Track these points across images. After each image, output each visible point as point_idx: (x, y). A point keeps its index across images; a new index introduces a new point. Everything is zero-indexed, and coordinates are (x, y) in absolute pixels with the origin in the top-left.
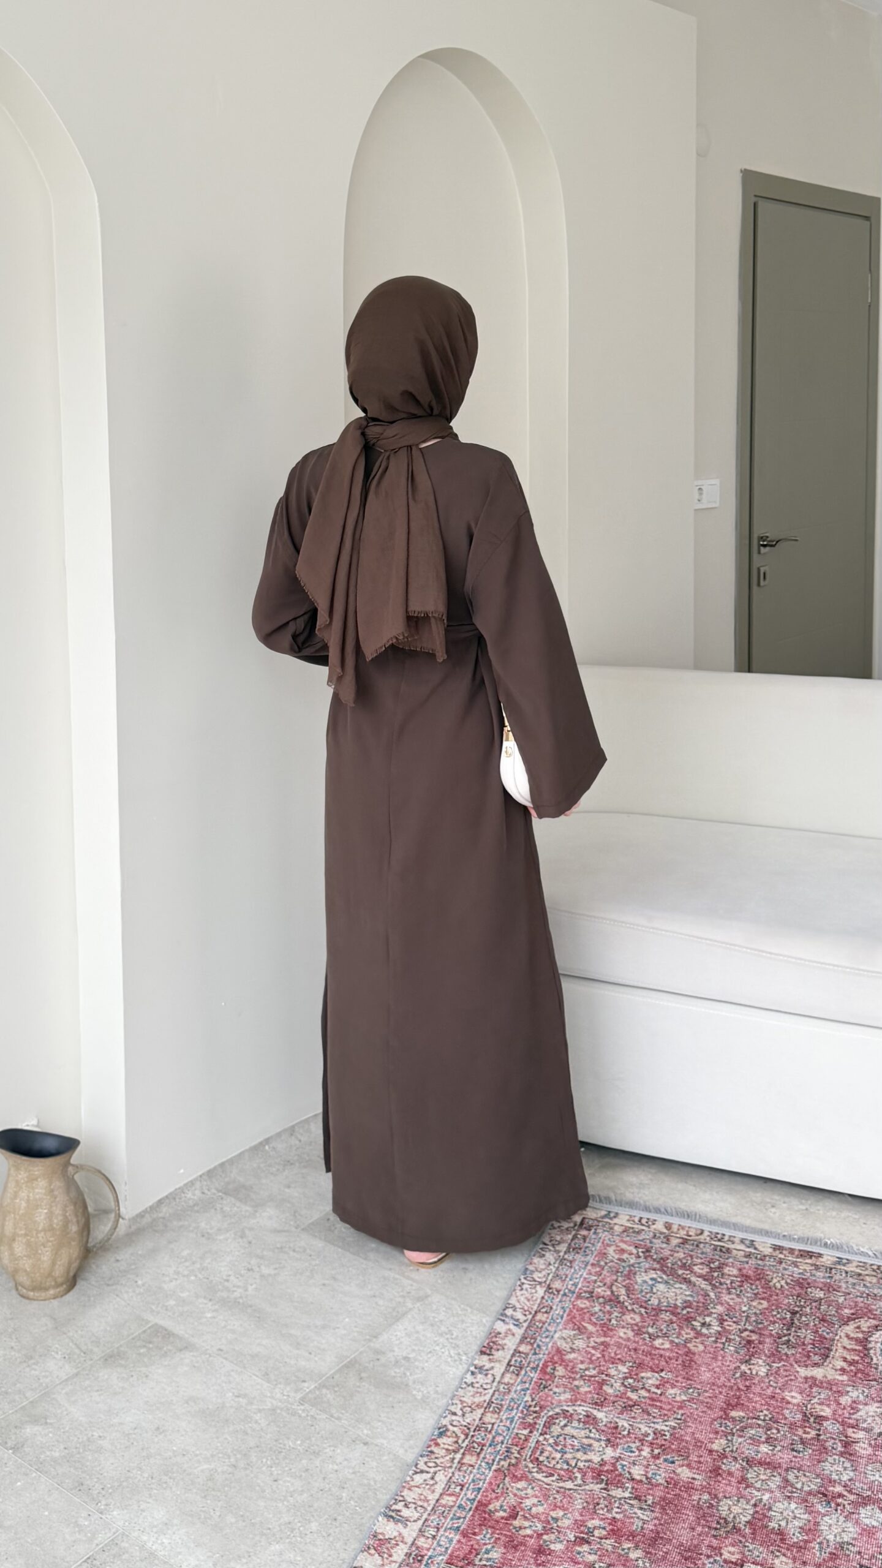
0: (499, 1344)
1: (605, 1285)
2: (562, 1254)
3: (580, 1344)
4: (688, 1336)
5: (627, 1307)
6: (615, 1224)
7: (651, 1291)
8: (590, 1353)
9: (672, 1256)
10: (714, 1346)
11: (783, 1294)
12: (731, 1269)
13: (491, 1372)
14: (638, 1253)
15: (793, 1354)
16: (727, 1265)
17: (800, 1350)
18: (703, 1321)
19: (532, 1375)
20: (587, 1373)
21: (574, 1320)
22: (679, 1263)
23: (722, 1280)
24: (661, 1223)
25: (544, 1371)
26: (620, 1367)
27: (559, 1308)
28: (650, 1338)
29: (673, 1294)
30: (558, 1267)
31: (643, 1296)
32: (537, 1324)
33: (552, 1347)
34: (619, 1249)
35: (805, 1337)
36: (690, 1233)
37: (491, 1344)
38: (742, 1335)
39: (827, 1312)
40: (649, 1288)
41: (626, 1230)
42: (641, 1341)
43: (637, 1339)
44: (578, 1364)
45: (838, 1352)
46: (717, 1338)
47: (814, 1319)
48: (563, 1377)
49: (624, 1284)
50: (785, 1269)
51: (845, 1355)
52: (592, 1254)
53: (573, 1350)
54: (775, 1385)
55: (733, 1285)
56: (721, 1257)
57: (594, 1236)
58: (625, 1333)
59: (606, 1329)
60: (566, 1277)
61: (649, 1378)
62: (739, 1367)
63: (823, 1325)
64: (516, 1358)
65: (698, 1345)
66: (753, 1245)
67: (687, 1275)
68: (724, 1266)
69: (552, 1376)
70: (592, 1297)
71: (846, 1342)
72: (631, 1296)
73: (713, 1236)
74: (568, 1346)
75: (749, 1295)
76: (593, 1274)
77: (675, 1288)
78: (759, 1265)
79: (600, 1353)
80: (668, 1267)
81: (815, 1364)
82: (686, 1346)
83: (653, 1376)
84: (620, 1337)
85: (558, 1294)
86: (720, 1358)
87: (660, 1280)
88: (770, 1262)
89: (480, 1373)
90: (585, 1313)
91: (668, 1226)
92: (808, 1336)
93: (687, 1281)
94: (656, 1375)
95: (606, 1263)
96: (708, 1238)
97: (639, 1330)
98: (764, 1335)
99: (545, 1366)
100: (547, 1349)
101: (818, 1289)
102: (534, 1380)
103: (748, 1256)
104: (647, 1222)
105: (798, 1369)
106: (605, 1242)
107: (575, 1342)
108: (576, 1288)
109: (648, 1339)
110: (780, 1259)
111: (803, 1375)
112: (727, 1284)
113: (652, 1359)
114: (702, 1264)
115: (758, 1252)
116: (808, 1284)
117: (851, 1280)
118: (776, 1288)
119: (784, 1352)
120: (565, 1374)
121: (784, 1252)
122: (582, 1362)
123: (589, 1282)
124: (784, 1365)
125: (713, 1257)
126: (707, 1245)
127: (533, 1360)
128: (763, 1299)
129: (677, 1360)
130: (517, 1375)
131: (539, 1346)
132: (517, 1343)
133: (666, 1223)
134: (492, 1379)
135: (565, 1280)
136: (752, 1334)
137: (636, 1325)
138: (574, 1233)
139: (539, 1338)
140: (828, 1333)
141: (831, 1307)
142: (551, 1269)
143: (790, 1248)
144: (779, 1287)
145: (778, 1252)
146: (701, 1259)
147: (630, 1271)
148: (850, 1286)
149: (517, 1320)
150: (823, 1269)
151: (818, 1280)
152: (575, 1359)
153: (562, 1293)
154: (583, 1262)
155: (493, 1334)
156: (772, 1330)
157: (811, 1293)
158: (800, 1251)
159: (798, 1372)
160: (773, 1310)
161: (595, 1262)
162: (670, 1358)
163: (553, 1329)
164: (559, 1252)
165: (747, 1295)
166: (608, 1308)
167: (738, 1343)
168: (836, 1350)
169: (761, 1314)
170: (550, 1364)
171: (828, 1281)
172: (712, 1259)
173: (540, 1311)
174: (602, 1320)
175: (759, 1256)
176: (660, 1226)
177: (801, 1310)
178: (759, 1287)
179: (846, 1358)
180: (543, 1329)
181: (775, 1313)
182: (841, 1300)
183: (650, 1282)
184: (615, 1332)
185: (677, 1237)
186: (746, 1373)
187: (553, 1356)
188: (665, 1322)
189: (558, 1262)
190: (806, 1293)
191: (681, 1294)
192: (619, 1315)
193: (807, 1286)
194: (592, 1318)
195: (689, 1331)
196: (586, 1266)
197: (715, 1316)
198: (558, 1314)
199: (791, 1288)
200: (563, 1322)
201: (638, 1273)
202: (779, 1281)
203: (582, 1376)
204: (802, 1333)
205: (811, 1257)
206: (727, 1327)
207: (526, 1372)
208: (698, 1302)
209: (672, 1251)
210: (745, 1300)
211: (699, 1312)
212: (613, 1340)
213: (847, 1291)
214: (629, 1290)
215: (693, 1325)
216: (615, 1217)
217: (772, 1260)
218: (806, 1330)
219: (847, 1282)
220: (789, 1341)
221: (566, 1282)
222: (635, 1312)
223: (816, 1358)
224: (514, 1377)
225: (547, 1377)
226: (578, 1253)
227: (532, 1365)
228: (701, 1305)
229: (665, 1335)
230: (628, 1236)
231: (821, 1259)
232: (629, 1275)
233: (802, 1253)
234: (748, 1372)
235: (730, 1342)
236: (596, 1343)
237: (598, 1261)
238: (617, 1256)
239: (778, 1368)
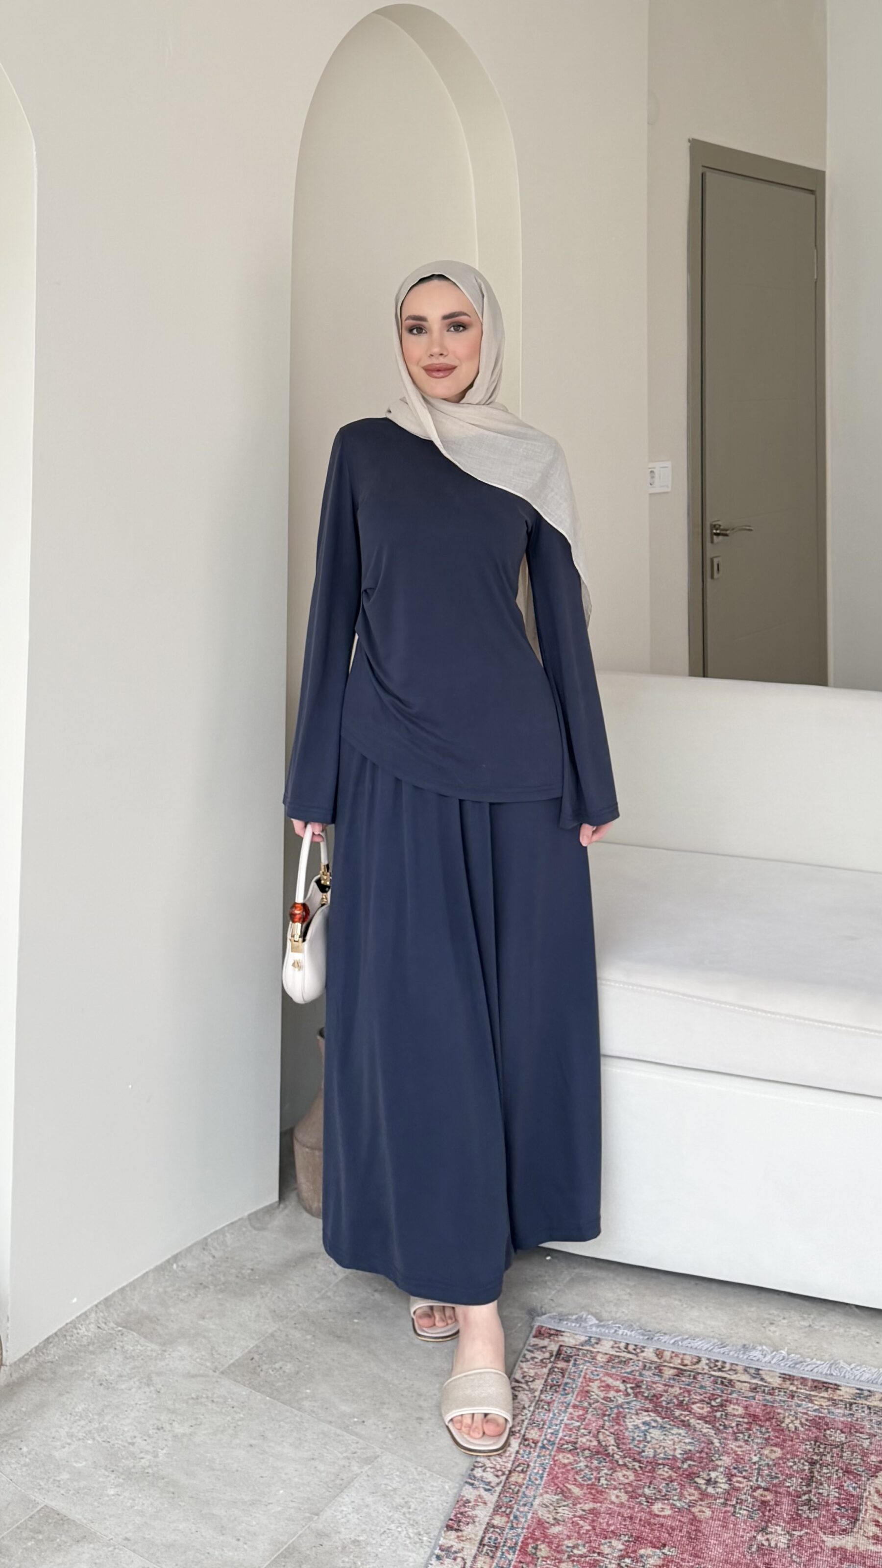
0: (469, 1516)
1: (590, 1433)
2: (537, 1394)
3: (565, 1512)
4: (693, 1498)
5: (617, 1462)
6: (598, 1352)
7: (645, 1440)
8: (578, 1524)
9: (666, 1391)
10: (724, 1509)
11: (798, 1439)
12: (736, 1407)
13: (459, 1555)
14: (626, 1390)
15: (816, 1517)
16: (731, 1403)
17: (824, 1512)
18: (708, 1478)
19: (510, 1557)
20: (576, 1551)
21: (556, 1481)
22: (675, 1401)
23: (727, 1423)
24: (651, 1350)
25: (524, 1551)
26: (615, 1543)
27: (537, 1465)
28: (648, 1502)
29: (670, 1443)
30: (534, 1411)
31: (635, 1446)
32: (513, 1487)
33: (532, 1518)
34: (603, 1384)
35: (828, 1495)
36: (686, 1362)
37: (459, 1516)
38: (754, 1494)
39: (851, 1460)
40: (641, 1434)
41: (611, 1359)
42: (637, 1506)
43: (632, 1504)
44: (564, 1540)
45: (868, 1514)
46: (727, 1500)
47: (837, 1471)
48: (547, 1558)
49: (612, 1430)
50: (799, 1406)
51: (876, 1517)
52: (573, 1392)
53: (557, 1522)
54: (798, 1560)
55: (740, 1427)
56: (723, 1392)
57: (573, 1369)
58: (617, 1497)
59: (596, 1492)
60: (543, 1425)
61: (649, 1556)
62: (755, 1537)
63: (849, 1478)
64: (490, 1535)
65: (704, 1509)
66: (758, 1374)
67: (685, 1417)
68: (728, 1403)
69: (534, 1557)
70: (576, 1449)
71: (876, 1498)
72: (620, 1446)
73: (712, 1365)
74: (551, 1518)
75: (759, 1441)
76: (576, 1418)
77: (673, 1434)
78: (768, 1401)
79: (590, 1525)
80: (662, 1407)
81: (844, 1530)
82: (690, 1511)
83: (653, 1552)
84: (613, 1503)
85: (536, 1446)
86: (732, 1526)
87: (654, 1424)
88: (780, 1397)
89: (447, 1557)
90: (568, 1471)
91: (659, 1353)
92: (830, 1492)
93: (686, 1425)
94: (658, 1551)
95: (590, 1404)
96: (707, 1367)
97: (633, 1491)
98: (780, 1493)
99: (525, 1544)
100: (526, 1521)
101: (839, 1431)
102: (513, 1563)
103: (754, 1389)
104: (635, 1350)
105: (825, 1538)
106: (587, 1376)
107: (560, 1510)
108: (556, 1438)
109: (645, 1503)
110: (791, 1391)
111: (830, 1547)
112: (732, 1427)
113: (652, 1530)
114: (702, 1401)
115: (765, 1384)
116: (827, 1424)
117: (875, 1418)
118: (789, 1431)
119: (805, 1516)
120: (550, 1554)
121: (796, 1383)
122: (569, 1538)
123: (571, 1430)
124: (807, 1533)
125: (715, 1392)
126: (706, 1376)
127: (509, 1536)
128: (776, 1445)
129: (681, 1531)
130: (492, 1557)
131: (516, 1517)
132: (489, 1514)
133: (658, 1349)
134: (462, 1564)
135: (542, 1428)
136: (766, 1493)
137: (630, 1484)
138: (550, 1365)
139: (516, 1506)
140: (854, 1488)
141: (855, 1454)
142: (526, 1414)
143: (802, 1378)
144: (793, 1429)
145: (788, 1382)
146: (701, 1395)
147: (619, 1413)
148: (875, 1426)
149: (489, 1483)
150: (841, 1405)
151: (837, 1419)
152: (561, 1533)
153: (540, 1444)
154: (562, 1403)
155: (461, 1503)
156: (789, 1487)
157: (831, 1436)
158: (814, 1381)
159: (823, 1541)
160: (788, 1460)
161: (578, 1403)
162: (673, 1529)
163: (532, 1493)
164: (532, 1391)
165: (756, 1441)
166: (595, 1463)
167: (750, 1506)
168: (866, 1510)
169: (775, 1465)
170: (530, 1541)
171: (849, 1420)
172: (713, 1394)
173: (515, 1470)
174: (590, 1479)
175: (767, 1389)
176: (649, 1354)
177: (821, 1460)
178: (770, 1430)
179: (878, 1522)
180: (520, 1494)
181: (791, 1464)
182: (866, 1443)
183: (643, 1428)
184: (605, 1496)
185: (671, 1367)
186: (763, 1545)
187: (534, 1530)
188: (664, 1479)
189: (533, 1404)
190: (824, 1436)
191: (680, 1442)
192: (609, 1472)
193: (825, 1427)
194: (577, 1477)
195: (692, 1491)
196: (567, 1408)
197: (722, 1469)
198: (537, 1473)
199: (807, 1430)
200: (543, 1483)
201: (628, 1416)
202: (792, 1421)
203: (569, 1557)
204: (825, 1490)
205: (827, 1389)
206: (737, 1485)
207: (503, 1553)
208: (701, 1452)
209: (665, 1385)
210: (755, 1447)
211: (702, 1465)
212: (604, 1506)
213: (872, 1431)
214: (619, 1440)
215: (695, 1482)
216: (597, 1343)
217: (782, 1393)
218: (829, 1486)
219: (871, 1420)
220: (810, 1500)
221: (545, 1430)
222: (628, 1469)
223: (844, 1522)
224: (488, 1560)
225: (529, 1559)
226: (557, 1392)
227: (508, 1545)
228: (704, 1455)
229: (665, 1498)
230: (613, 1367)
231: (838, 1391)
232: (618, 1417)
233: (816, 1384)
234: (766, 1544)
235: (741, 1503)
236: (584, 1510)
237: (580, 1402)
238: (602, 1395)
239: (801, 1537)
